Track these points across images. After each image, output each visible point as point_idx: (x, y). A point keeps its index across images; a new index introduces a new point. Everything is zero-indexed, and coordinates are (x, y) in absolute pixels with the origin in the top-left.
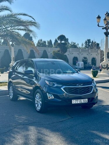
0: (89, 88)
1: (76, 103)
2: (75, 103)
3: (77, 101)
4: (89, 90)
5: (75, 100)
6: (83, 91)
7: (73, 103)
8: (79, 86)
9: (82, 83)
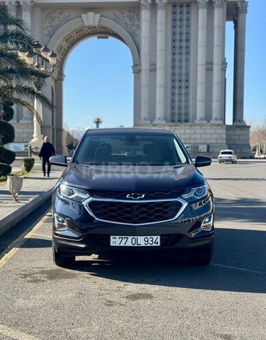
0: (167, 207)
4: (166, 213)
5: (118, 237)
6: (143, 212)
7: (112, 244)
9: (142, 192)
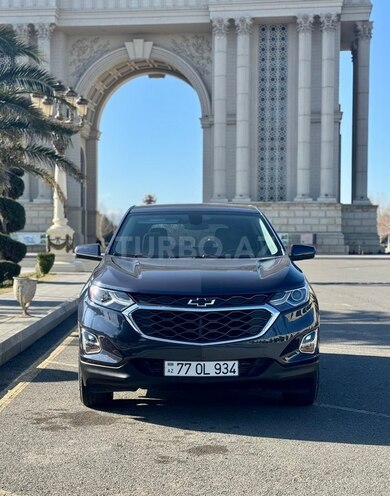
0: (248, 318)
1: (182, 374)
2: (175, 374)
3: (185, 368)
5: (175, 363)
6: (213, 326)
8: (195, 307)
